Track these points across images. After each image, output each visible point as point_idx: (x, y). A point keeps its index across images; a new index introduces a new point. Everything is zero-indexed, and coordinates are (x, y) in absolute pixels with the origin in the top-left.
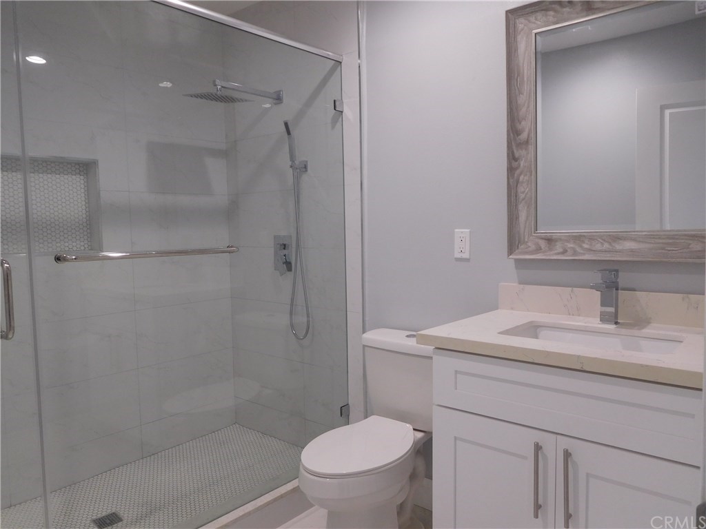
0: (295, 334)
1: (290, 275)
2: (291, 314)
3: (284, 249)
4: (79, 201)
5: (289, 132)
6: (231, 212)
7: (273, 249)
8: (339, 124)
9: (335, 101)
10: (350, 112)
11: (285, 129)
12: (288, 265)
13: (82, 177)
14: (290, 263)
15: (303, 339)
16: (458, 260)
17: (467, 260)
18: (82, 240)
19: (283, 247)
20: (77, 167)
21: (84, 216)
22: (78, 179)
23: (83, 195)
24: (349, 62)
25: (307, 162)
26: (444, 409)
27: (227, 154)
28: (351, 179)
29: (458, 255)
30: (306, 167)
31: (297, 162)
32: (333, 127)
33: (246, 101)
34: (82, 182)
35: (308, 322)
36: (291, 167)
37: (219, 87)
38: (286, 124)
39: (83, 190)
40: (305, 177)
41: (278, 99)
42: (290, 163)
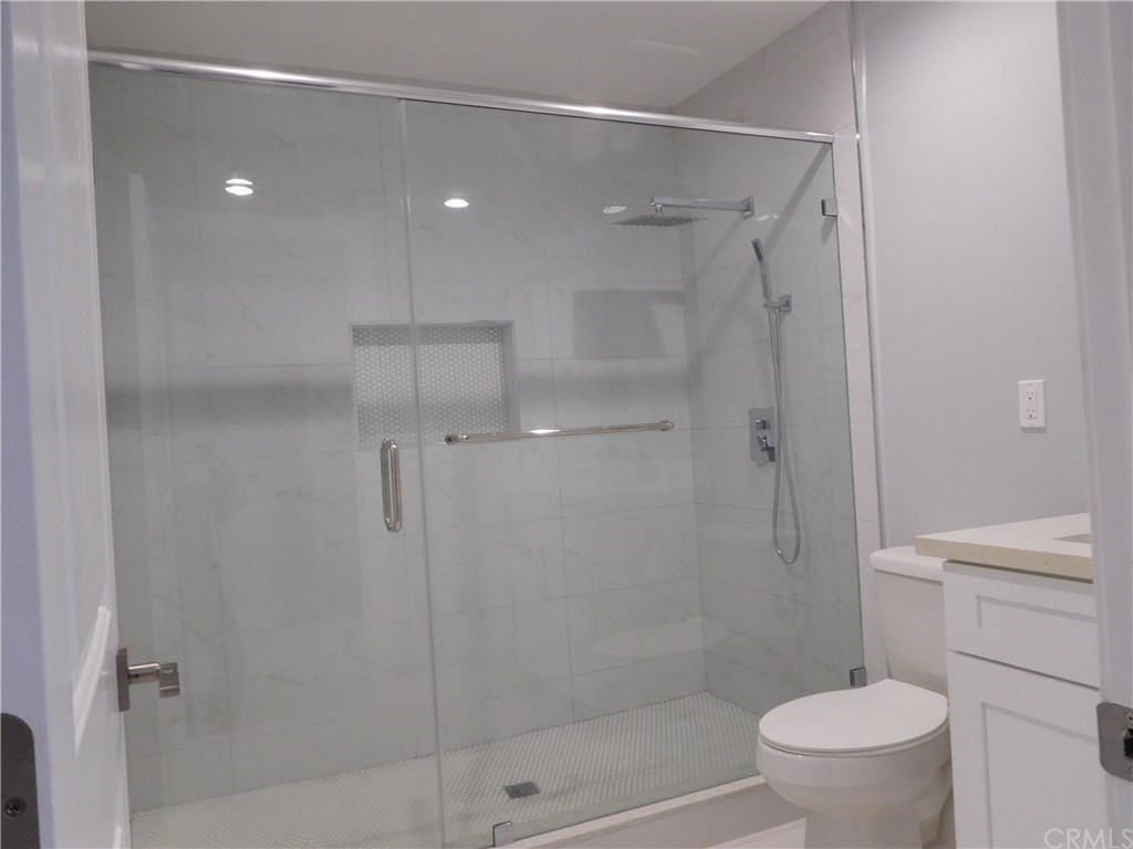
0: (781, 556)
1: (771, 467)
2: (775, 525)
3: (764, 428)
4: (494, 375)
5: (760, 257)
6: (691, 381)
7: (748, 429)
8: (832, 236)
9: (823, 203)
10: (847, 216)
11: (754, 254)
12: (770, 452)
13: (497, 345)
14: (773, 449)
15: (794, 561)
16: (1026, 430)
17: (1041, 430)
18: (497, 424)
19: (762, 425)
20: (491, 332)
21: (500, 394)
22: (492, 348)
23: (498, 367)
24: (844, 140)
25: (789, 296)
26: (965, 658)
27: (685, 297)
28: (854, 315)
29: (1026, 423)
30: (788, 304)
31: (775, 299)
32: (824, 240)
33: (696, 219)
34: (497, 350)
35: (798, 537)
36: (766, 306)
37: (659, 206)
38: (756, 246)
39: (497, 361)
40: (789, 320)
41: (748, 208)
42: (764, 301)
